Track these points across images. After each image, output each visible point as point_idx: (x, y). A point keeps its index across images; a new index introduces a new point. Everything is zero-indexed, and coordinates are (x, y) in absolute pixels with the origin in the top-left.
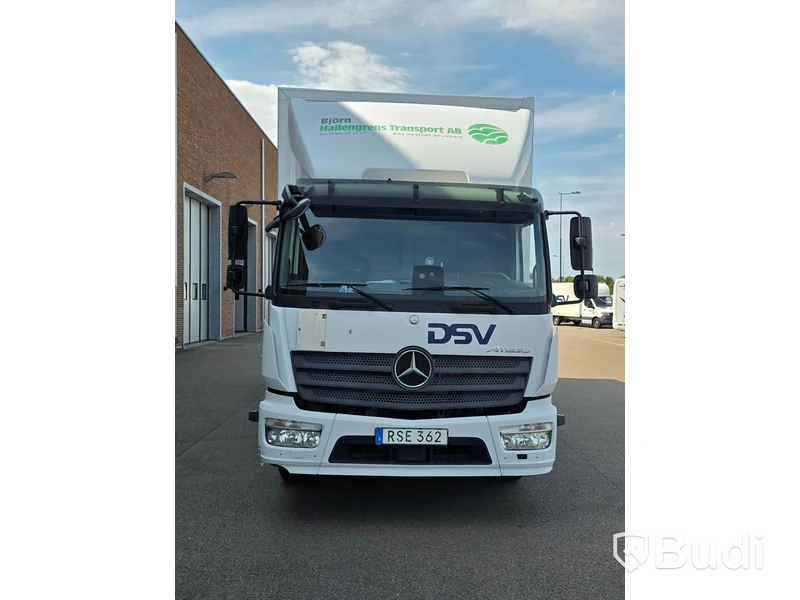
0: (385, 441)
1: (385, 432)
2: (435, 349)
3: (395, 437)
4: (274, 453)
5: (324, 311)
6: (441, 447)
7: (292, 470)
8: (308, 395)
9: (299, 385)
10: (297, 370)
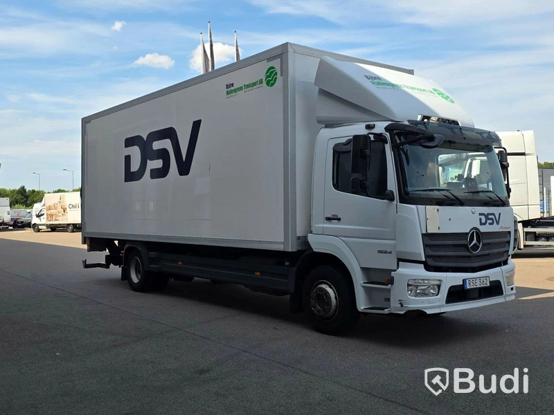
0: (468, 287)
1: (467, 281)
2: (483, 229)
3: (472, 284)
4: (417, 302)
5: (438, 207)
6: (488, 287)
7: (429, 312)
8: (431, 262)
9: (426, 256)
10: (425, 246)
